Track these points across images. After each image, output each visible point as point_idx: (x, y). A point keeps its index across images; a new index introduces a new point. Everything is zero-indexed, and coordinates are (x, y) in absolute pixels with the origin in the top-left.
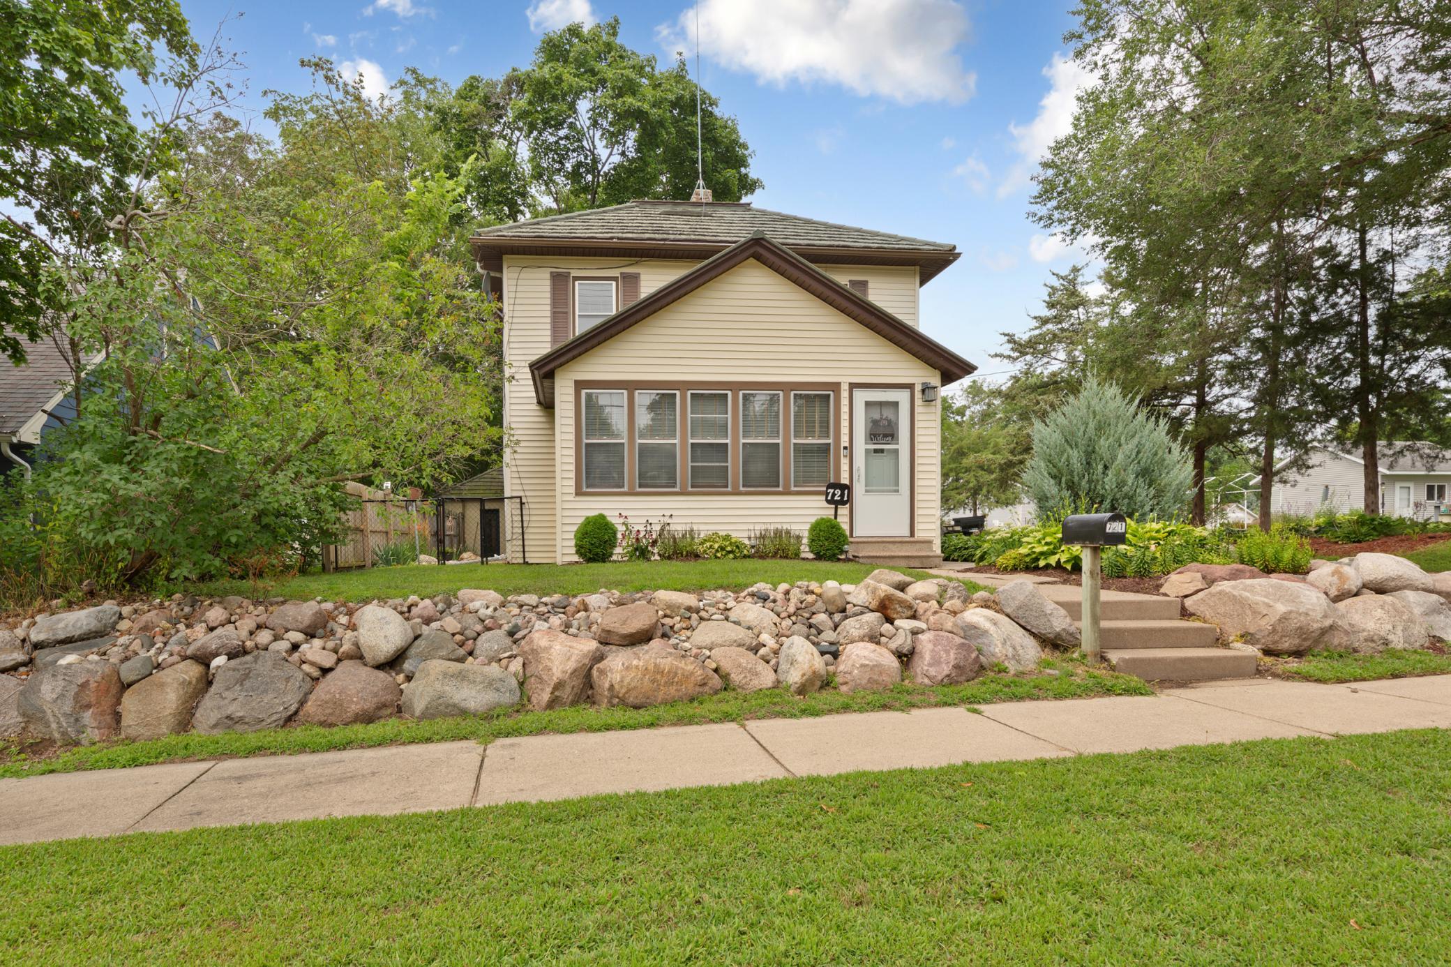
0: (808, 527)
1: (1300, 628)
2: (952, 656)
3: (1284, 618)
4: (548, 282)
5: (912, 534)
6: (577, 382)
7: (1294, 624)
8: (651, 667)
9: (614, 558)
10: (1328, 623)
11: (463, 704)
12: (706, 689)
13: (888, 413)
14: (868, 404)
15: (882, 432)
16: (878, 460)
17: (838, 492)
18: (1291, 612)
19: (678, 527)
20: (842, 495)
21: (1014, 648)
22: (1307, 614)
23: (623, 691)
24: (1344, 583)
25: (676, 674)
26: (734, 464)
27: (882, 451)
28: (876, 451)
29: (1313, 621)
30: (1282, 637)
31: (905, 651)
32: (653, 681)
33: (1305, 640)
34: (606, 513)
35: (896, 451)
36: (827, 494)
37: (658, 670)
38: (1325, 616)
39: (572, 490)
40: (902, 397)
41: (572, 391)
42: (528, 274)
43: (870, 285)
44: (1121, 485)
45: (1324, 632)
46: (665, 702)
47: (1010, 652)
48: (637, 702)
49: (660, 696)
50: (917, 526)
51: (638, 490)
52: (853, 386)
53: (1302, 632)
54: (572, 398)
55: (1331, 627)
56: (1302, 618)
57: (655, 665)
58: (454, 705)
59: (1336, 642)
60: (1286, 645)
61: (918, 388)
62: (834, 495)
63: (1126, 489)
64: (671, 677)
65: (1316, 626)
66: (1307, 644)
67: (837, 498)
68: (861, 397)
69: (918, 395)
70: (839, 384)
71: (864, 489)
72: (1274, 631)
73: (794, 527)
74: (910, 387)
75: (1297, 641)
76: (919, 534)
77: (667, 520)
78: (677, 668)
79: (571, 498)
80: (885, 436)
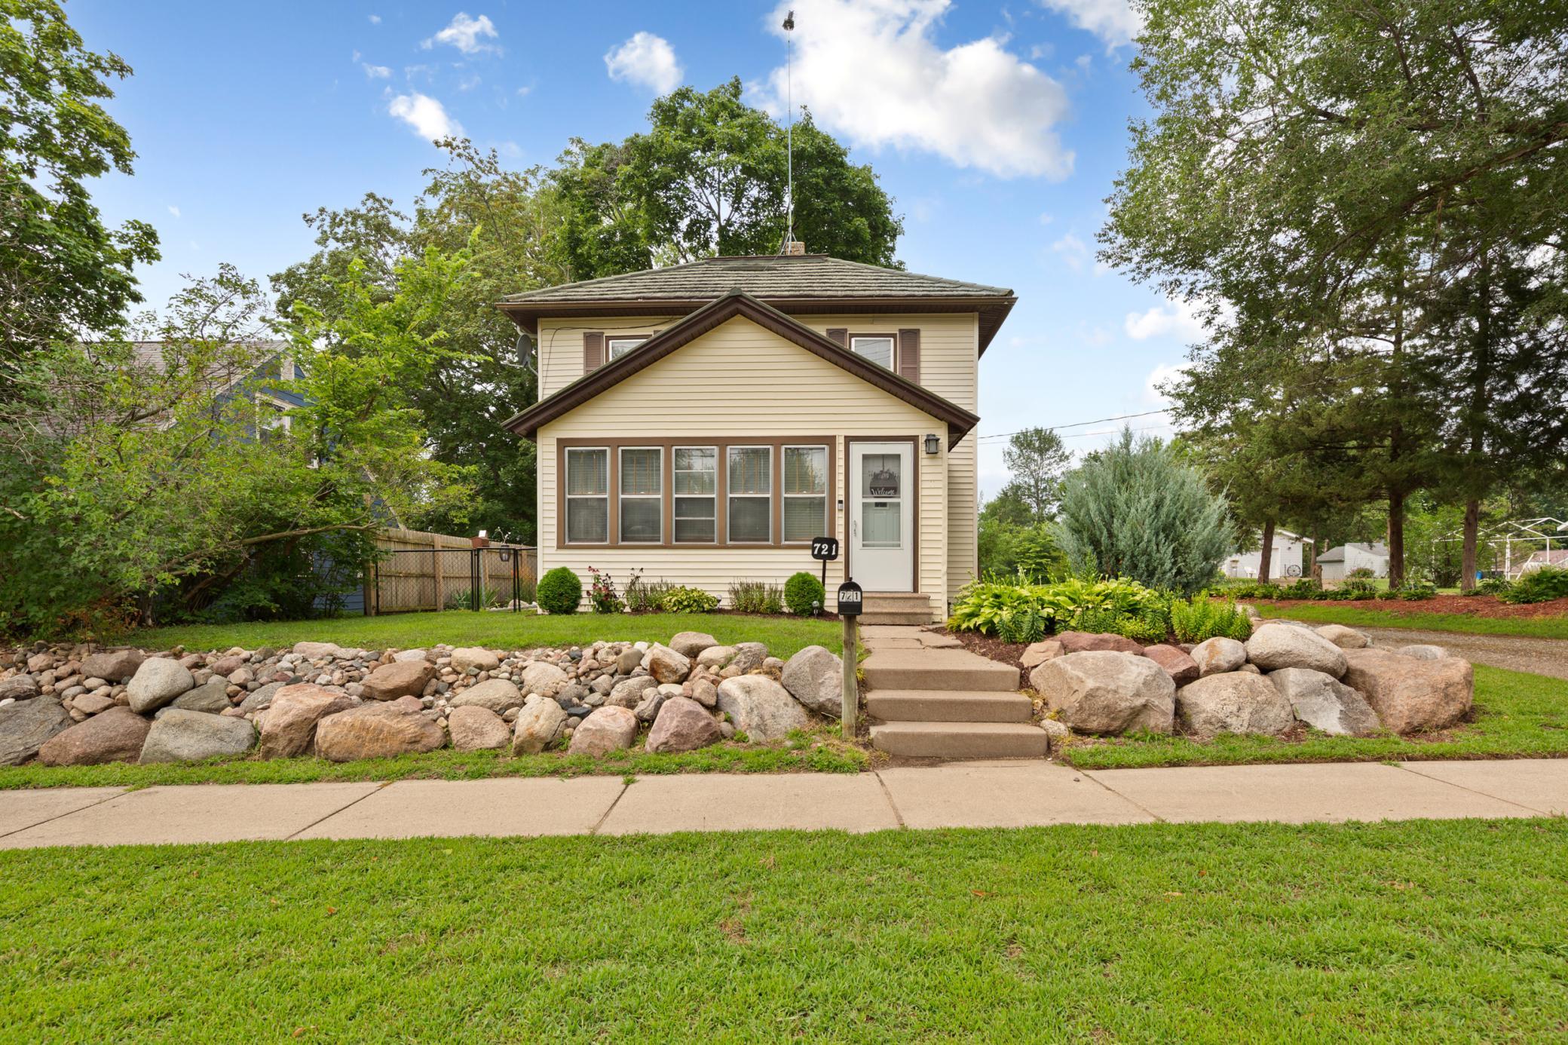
0: (785, 581)
1: (1107, 707)
2: (675, 723)
3: (1090, 695)
4: (582, 343)
5: (916, 589)
6: (559, 440)
7: (1101, 702)
8: (357, 724)
9: (580, 609)
10: (1139, 702)
11: (175, 752)
12: (419, 746)
13: (890, 466)
14: (865, 457)
15: (883, 485)
16: (880, 515)
17: (825, 546)
18: (1098, 689)
19: (648, 580)
20: (830, 550)
21: (762, 717)
22: (1116, 692)
23: (326, 745)
24: (1212, 657)
25: (382, 731)
26: (720, 518)
27: (884, 505)
28: (877, 505)
29: (1121, 699)
30: (1090, 715)
31: (645, 716)
32: (358, 738)
33: (1113, 719)
34: (568, 566)
35: (898, 504)
36: (814, 549)
37: (364, 727)
38: (1138, 694)
39: (554, 543)
40: (905, 450)
41: (554, 449)
42: (561, 335)
43: (922, 334)
44: (1137, 541)
45: (1136, 713)
46: (370, 758)
47: (756, 720)
48: (339, 756)
49: (364, 752)
50: (921, 582)
51: (621, 543)
52: (849, 440)
53: (1109, 710)
54: (554, 456)
55: (1145, 706)
56: (1110, 696)
57: (362, 722)
58: (168, 753)
59: (1152, 723)
60: (1094, 724)
61: (922, 440)
62: (821, 549)
63: (1143, 545)
64: (377, 735)
65: (1124, 705)
66: (1116, 724)
67: (824, 553)
68: (858, 450)
69: (922, 447)
70: (834, 437)
71: (861, 543)
72: (1081, 708)
73: (767, 581)
74: (914, 439)
75: (1105, 721)
76: (923, 590)
77: (637, 573)
78: (384, 725)
79: (554, 550)
80: (887, 489)
